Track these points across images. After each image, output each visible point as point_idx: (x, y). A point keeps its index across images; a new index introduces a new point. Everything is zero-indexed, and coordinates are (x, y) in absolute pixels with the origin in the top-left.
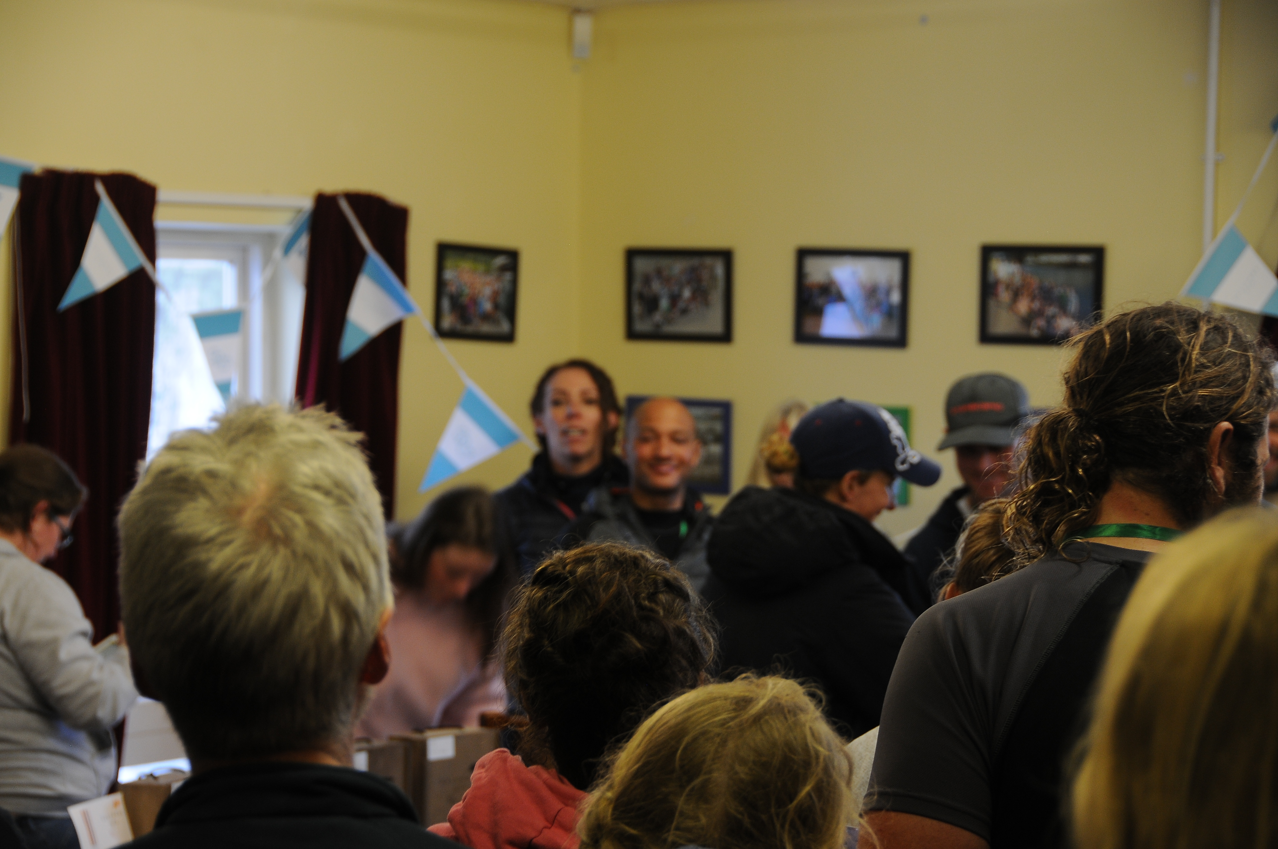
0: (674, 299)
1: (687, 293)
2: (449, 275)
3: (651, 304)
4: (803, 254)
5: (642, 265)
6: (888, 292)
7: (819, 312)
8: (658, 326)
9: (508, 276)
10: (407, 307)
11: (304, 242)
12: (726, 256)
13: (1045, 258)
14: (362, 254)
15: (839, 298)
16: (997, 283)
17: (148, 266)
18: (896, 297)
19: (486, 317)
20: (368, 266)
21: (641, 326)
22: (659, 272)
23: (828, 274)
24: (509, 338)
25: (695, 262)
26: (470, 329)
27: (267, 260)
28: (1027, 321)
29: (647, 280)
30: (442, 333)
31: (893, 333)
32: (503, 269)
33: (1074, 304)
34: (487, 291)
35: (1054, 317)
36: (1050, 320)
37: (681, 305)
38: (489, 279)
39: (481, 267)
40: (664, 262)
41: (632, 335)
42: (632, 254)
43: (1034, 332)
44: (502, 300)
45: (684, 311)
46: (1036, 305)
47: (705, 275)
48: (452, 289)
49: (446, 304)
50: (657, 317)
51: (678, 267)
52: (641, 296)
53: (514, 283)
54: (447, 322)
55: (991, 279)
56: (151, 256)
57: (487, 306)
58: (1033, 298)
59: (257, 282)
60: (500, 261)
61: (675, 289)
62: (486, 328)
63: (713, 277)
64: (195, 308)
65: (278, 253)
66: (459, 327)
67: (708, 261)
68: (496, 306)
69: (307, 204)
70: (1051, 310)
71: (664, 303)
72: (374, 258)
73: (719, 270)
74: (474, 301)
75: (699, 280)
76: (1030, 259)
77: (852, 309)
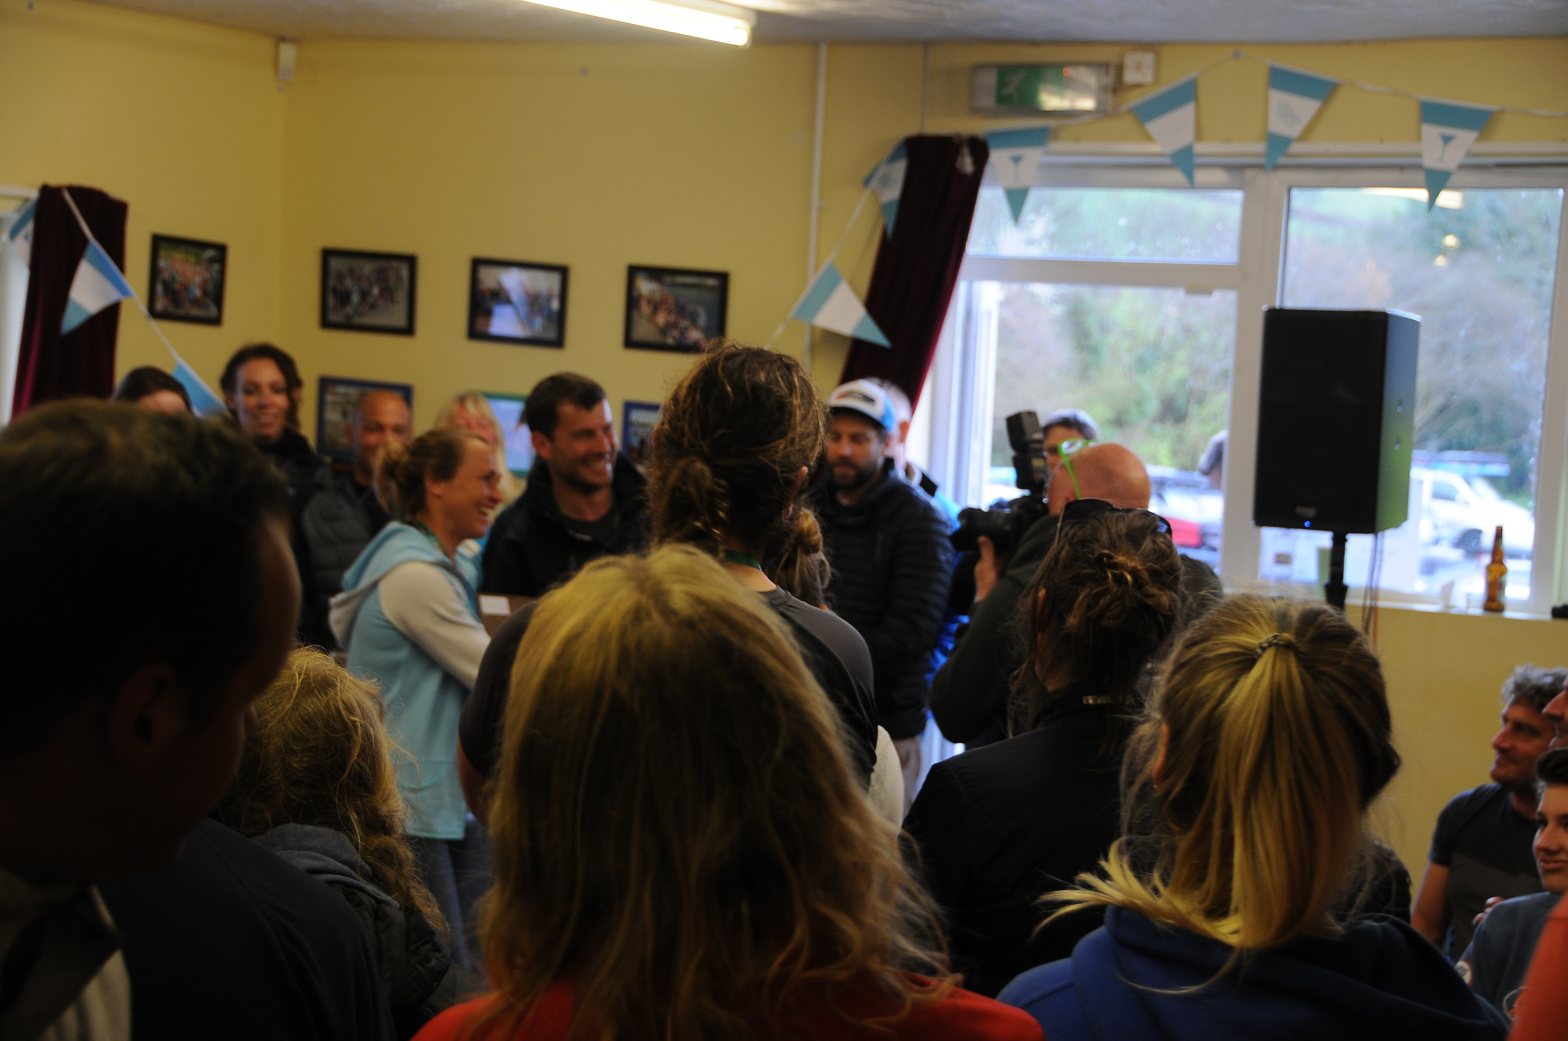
1: (376, 291)
2: (162, 263)
3: (344, 298)
4: (477, 263)
5: (335, 264)
6: (549, 299)
7: (488, 314)
8: (349, 317)
9: (216, 267)
10: (124, 291)
11: (29, 228)
12: (411, 261)
13: (681, 279)
14: (85, 241)
15: (508, 301)
16: (640, 297)
18: (555, 305)
19: (196, 302)
20: (89, 252)
21: (334, 317)
22: (352, 272)
23: (499, 281)
24: (216, 321)
25: (383, 264)
26: (181, 312)
28: (664, 331)
29: (340, 277)
30: (154, 313)
31: (552, 335)
32: (212, 261)
33: (702, 319)
34: (198, 279)
35: (686, 329)
36: (683, 332)
37: (371, 300)
38: (198, 269)
39: (192, 259)
40: (356, 263)
41: (326, 323)
42: (328, 254)
43: (670, 341)
44: (210, 287)
45: (373, 307)
46: (672, 318)
47: (392, 276)
48: (166, 275)
49: (159, 288)
50: (349, 310)
51: (368, 268)
52: (335, 291)
53: (222, 272)
54: (161, 304)
55: (635, 293)
57: (198, 293)
58: (669, 312)
60: (210, 253)
61: (366, 286)
62: (195, 312)
63: (399, 278)
65: (5, 237)
66: (171, 309)
67: (395, 264)
68: (205, 292)
69: (33, 193)
70: (684, 323)
71: (355, 298)
72: (94, 245)
73: (405, 273)
74: (186, 288)
75: (386, 280)
76: (668, 279)
77: (517, 311)
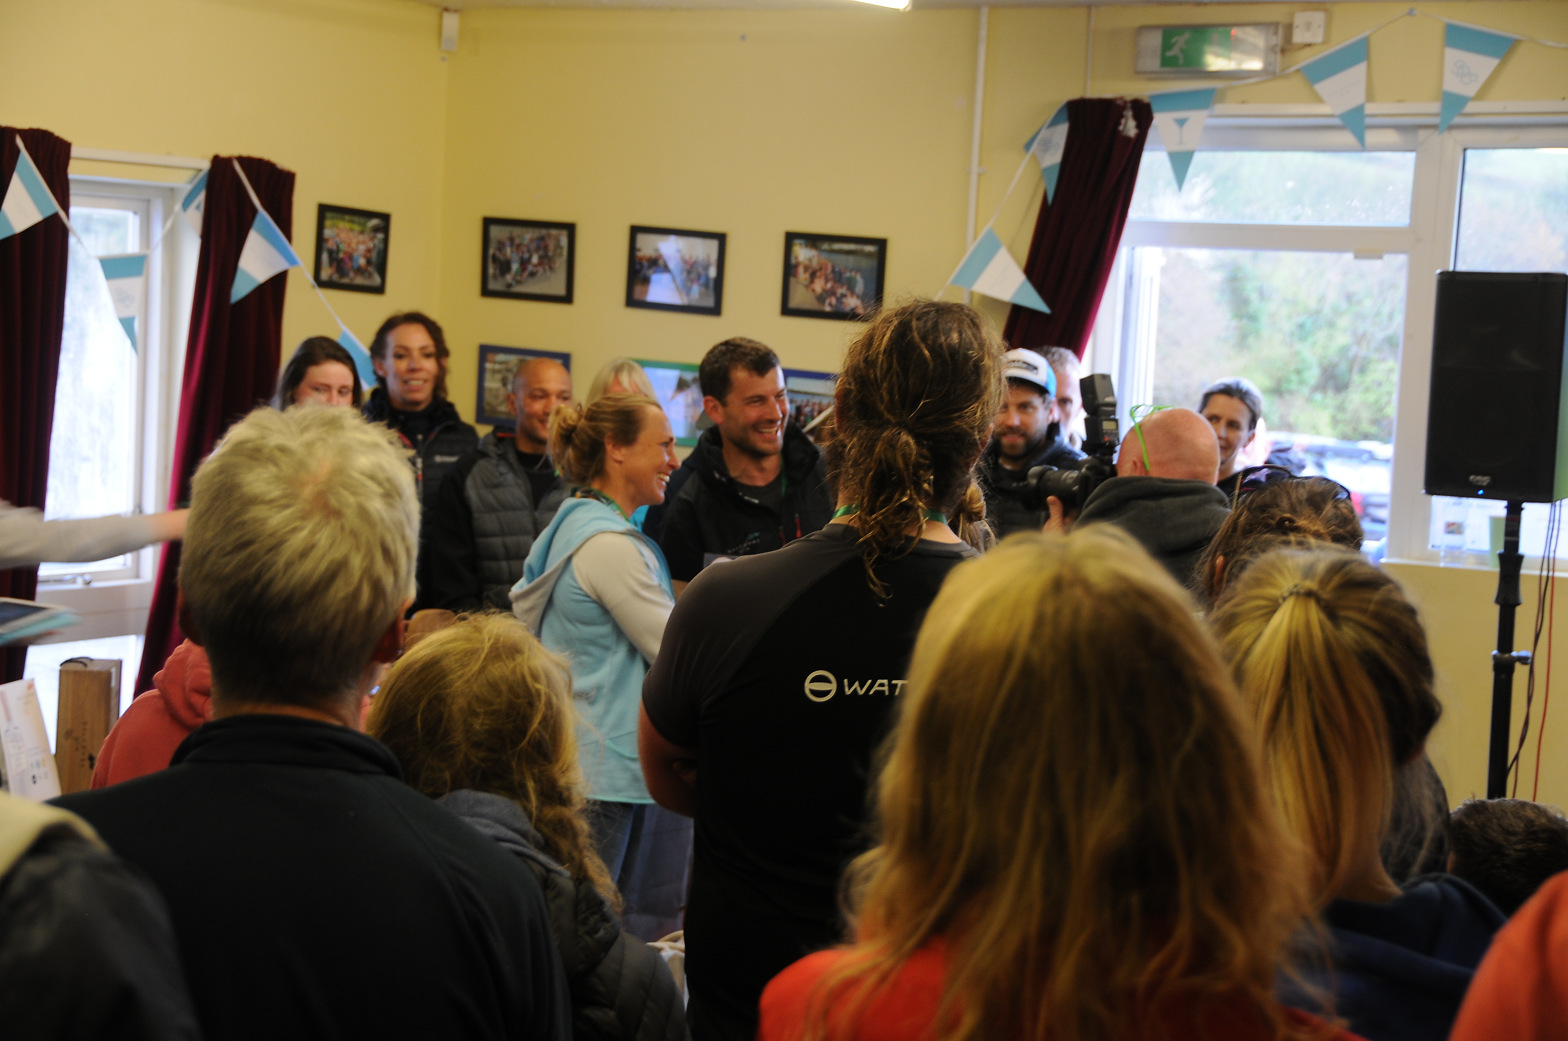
0: (524, 263)
1: (535, 259)
2: (327, 233)
3: (504, 267)
4: (635, 231)
5: (496, 232)
6: (706, 267)
7: (646, 281)
8: (509, 286)
9: (380, 236)
10: (292, 261)
11: (201, 197)
12: (570, 228)
13: (837, 247)
14: (255, 211)
15: (666, 269)
16: (797, 266)
17: (62, 214)
18: (713, 272)
19: (359, 271)
20: (257, 222)
21: (494, 285)
22: (512, 240)
23: (657, 250)
24: (380, 290)
25: (544, 232)
26: (345, 281)
27: (168, 212)
28: (821, 299)
29: (501, 246)
30: (320, 282)
31: (709, 303)
32: (376, 230)
33: (860, 287)
34: (362, 248)
35: (843, 296)
36: (839, 300)
37: (530, 268)
38: (363, 238)
39: (357, 228)
40: (516, 231)
41: (486, 292)
42: (488, 222)
43: (827, 309)
44: (374, 255)
45: (532, 274)
46: (830, 285)
47: (551, 244)
48: (330, 245)
49: (325, 257)
50: (509, 278)
51: (528, 236)
52: (495, 259)
53: (386, 241)
54: (326, 273)
55: (793, 260)
56: (65, 205)
57: (362, 262)
58: (827, 279)
59: (158, 234)
60: (374, 222)
61: (526, 256)
62: (359, 280)
63: (558, 246)
64: (103, 252)
65: (178, 207)
66: (336, 277)
67: (554, 232)
68: (369, 262)
69: (206, 165)
70: (842, 290)
71: (515, 267)
72: (263, 214)
73: (564, 241)
74: (351, 257)
75: (546, 248)
76: (824, 245)
77: (674, 279)
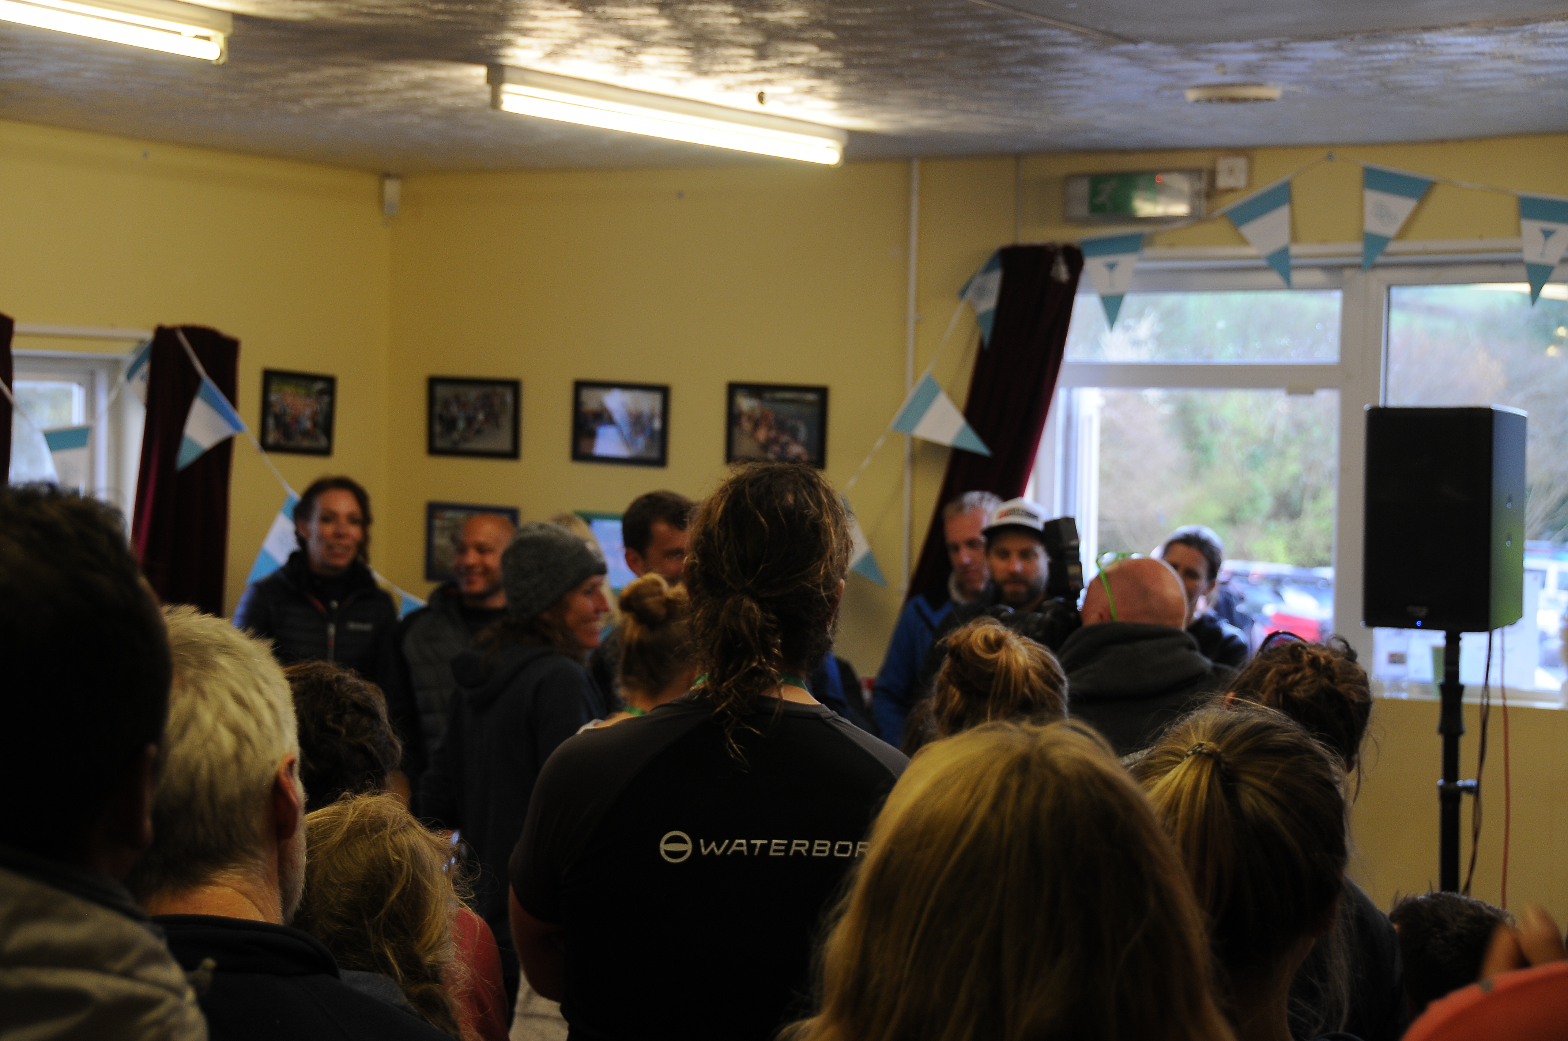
0: (470, 421)
1: (481, 416)
2: (273, 397)
3: (450, 425)
4: (580, 386)
5: (442, 391)
6: (651, 419)
7: (592, 435)
8: (455, 443)
9: (326, 399)
10: (237, 426)
11: (145, 368)
12: (515, 386)
13: (780, 395)
14: (198, 379)
15: (611, 421)
16: (740, 414)
18: (657, 424)
19: (306, 434)
20: (202, 390)
21: (440, 443)
22: (457, 398)
23: (602, 403)
24: (327, 452)
25: (488, 390)
26: (292, 444)
27: (112, 384)
28: (765, 447)
29: (446, 404)
30: (266, 447)
31: (654, 454)
32: (321, 393)
33: (803, 434)
34: (308, 412)
35: (787, 444)
36: (784, 447)
37: (476, 426)
38: (309, 401)
39: (302, 392)
40: (461, 390)
41: (433, 450)
42: (434, 382)
44: (320, 419)
45: (479, 432)
46: (773, 434)
47: (497, 401)
48: (276, 409)
49: (271, 422)
50: (455, 436)
51: (473, 394)
52: (441, 418)
53: (331, 405)
54: (272, 437)
55: (736, 411)
56: (8, 381)
57: (308, 425)
58: (770, 428)
59: (103, 403)
60: (319, 386)
61: (471, 412)
62: (306, 443)
63: (504, 403)
64: (47, 426)
65: (122, 378)
66: (282, 442)
67: (499, 390)
68: (315, 424)
69: (148, 335)
70: (785, 438)
71: (461, 424)
72: (208, 382)
73: (509, 398)
74: (296, 420)
75: (491, 406)
76: (768, 395)
77: (621, 432)
